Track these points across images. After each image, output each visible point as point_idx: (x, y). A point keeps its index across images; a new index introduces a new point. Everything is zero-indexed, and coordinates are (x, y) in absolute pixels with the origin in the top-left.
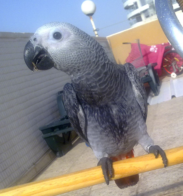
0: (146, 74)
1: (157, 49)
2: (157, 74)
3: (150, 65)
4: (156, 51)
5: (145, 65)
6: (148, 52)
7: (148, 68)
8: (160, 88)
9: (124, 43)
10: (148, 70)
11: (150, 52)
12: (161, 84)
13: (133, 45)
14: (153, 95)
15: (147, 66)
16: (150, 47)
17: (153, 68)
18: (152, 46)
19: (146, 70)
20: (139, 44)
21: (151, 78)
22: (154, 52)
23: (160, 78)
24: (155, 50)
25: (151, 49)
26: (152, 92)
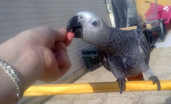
0: (157, 26)
1: (168, 9)
2: (166, 27)
3: (161, 19)
4: (168, 11)
5: (158, 19)
6: (162, 10)
7: (159, 21)
8: (165, 37)
9: (146, 2)
10: (159, 23)
11: (163, 11)
12: (167, 34)
13: (152, 4)
14: (160, 41)
15: (159, 20)
16: (164, 7)
17: (163, 22)
18: (165, 7)
19: (158, 22)
20: (156, 4)
21: (160, 29)
22: (166, 11)
23: (167, 30)
24: (167, 9)
25: (164, 9)
26: (160, 38)
